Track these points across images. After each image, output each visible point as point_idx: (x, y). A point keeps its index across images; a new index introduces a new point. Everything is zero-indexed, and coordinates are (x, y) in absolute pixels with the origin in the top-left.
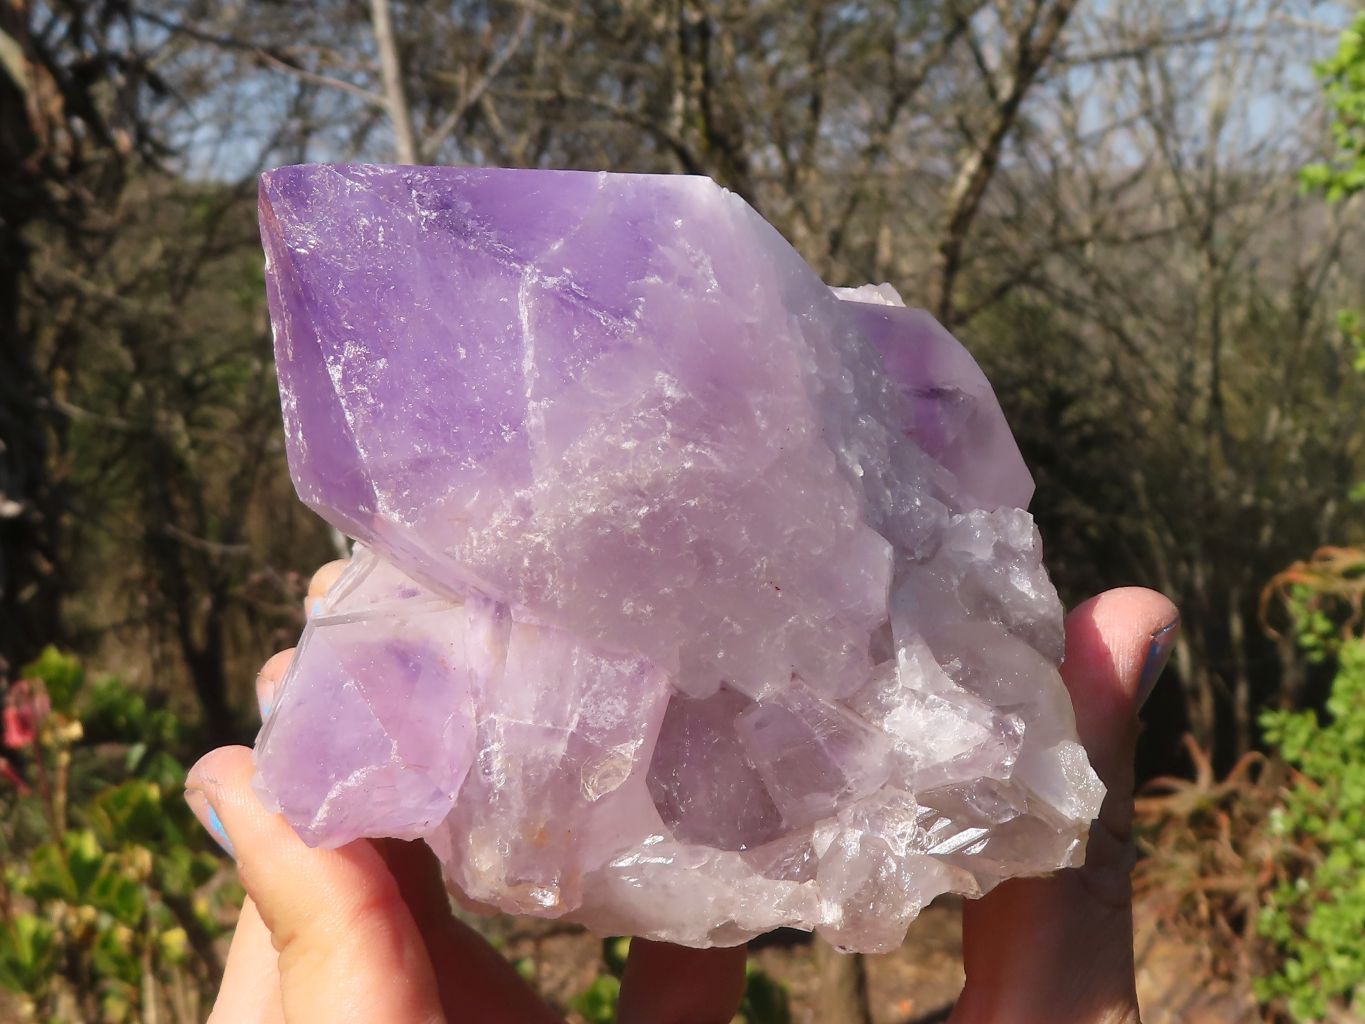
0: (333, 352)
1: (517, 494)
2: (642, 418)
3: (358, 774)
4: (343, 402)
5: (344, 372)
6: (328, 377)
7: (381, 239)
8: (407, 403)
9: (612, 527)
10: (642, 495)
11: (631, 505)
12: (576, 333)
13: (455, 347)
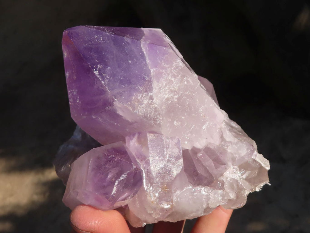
0: (95, 68)
1: (150, 94)
2: (175, 72)
3: (123, 175)
4: (100, 79)
5: (99, 72)
6: (94, 74)
7: (101, 40)
8: (118, 76)
9: (172, 101)
10: (177, 92)
11: (174, 95)
12: (158, 52)
13: (128, 61)
